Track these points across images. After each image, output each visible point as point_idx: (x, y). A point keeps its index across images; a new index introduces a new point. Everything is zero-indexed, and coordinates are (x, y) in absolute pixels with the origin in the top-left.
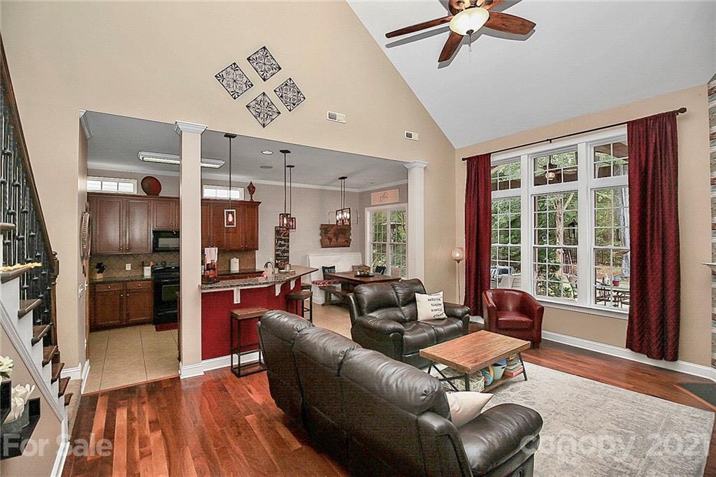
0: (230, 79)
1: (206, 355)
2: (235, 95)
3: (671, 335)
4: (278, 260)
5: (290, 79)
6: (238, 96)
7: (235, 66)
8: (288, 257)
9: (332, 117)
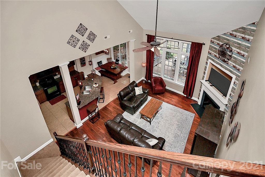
0: (72, 42)
1: (82, 119)
2: (75, 46)
3: (192, 93)
4: (82, 64)
5: (91, 31)
6: (76, 46)
7: (72, 36)
8: (85, 62)
9: (106, 38)
